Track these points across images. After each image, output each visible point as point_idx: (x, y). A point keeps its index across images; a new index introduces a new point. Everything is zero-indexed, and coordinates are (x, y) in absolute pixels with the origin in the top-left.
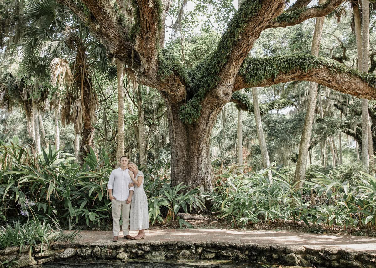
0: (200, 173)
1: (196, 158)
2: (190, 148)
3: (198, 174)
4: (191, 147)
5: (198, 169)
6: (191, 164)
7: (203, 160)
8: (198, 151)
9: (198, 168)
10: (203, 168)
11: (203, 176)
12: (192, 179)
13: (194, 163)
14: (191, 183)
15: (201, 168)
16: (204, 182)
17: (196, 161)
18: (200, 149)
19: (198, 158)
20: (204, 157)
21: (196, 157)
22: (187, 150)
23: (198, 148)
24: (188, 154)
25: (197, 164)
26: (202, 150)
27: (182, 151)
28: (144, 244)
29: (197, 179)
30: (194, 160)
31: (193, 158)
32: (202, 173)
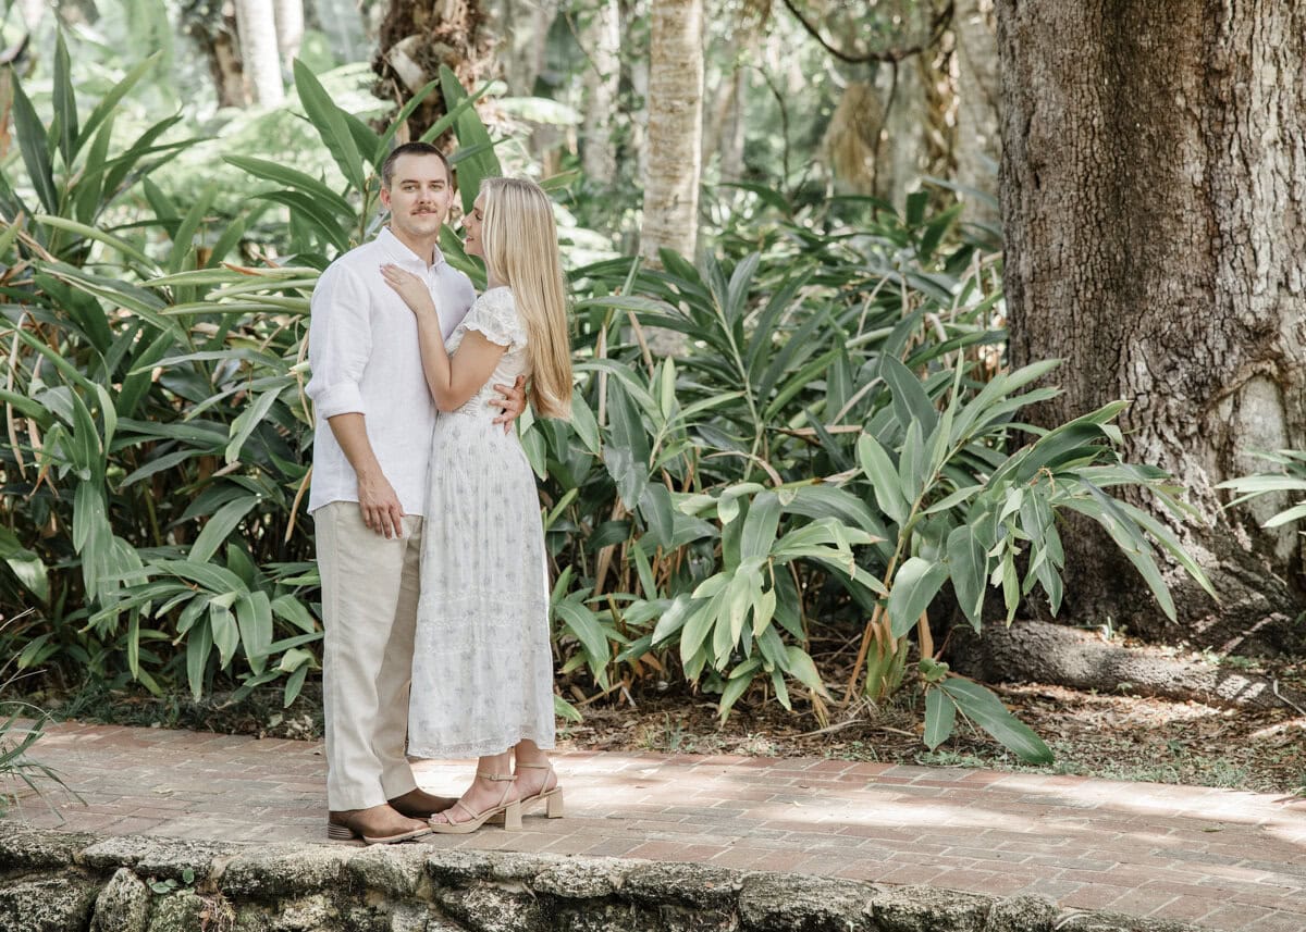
0: (1228, 278)
1: (1191, 145)
2: (1133, 49)
3: (1210, 287)
4: (1145, 41)
5: (1216, 243)
6: (1151, 200)
7: (1259, 157)
8: (1210, 73)
9: (1214, 232)
10: (1259, 234)
11: (1259, 304)
12: (1155, 335)
13: (1177, 184)
14: (1141, 367)
15: (1245, 229)
16: (1278, 358)
17: (1193, 171)
18: (1223, 54)
19: (1213, 145)
20: (1271, 133)
21: (1191, 132)
22: (1108, 67)
23: (1207, 48)
24: (1117, 104)
25: (1207, 195)
26: (1246, 62)
27: (1067, 81)
28: (486, 874)
29: (1198, 330)
30: (1176, 157)
31: (1167, 142)
32: (1251, 277)
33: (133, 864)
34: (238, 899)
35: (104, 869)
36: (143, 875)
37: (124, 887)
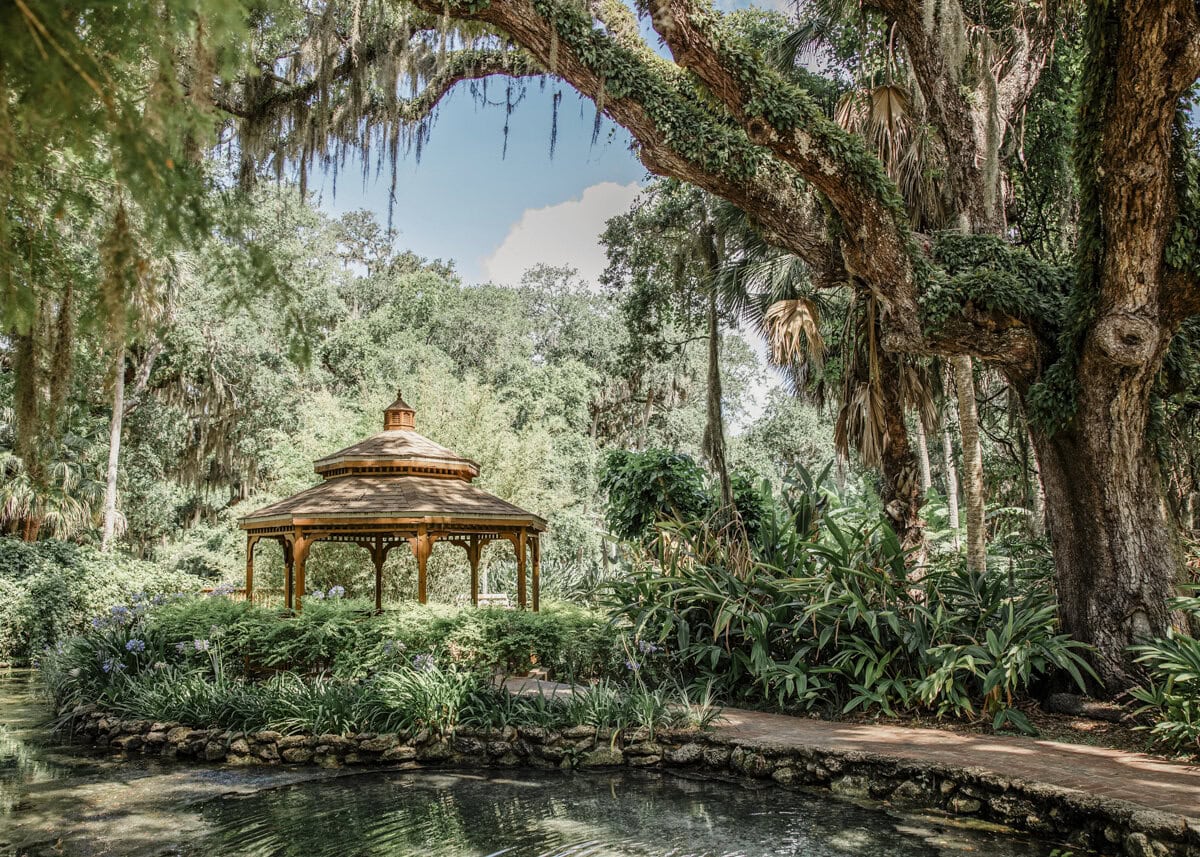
0: (1122, 578)
1: (1103, 534)
2: (1080, 505)
3: (1115, 581)
4: (1083, 502)
5: (1116, 567)
6: (1093, 552)
7: (1127, 538)
8: (1106, 512)
9: (1114, 562)
10: (1131, 563)
11: (1133, 587)
12: (1098, 597)
13: (1100, 548)
14: (1094, 608)
15: (1125, 561)
16: (1144, 605)
17: (1105, 543)
18: (1108, 505)
19: (1111, 534)
20: (1130, 530)
21: (1103, 530)
22: (1073, 510)
23: (1102, 503)
24: (1076, 521)
25: (1111, 550)
26: (1117, 507)
27: (1062, 515)
29: (1113, 596)
30: (1099, 539)
31: (1095, 533)
32: (1130, 578)
33: (741, 746)
34: (767, 757)
35: (733, 746)
36: (743, 748)
37: (738, 752)
